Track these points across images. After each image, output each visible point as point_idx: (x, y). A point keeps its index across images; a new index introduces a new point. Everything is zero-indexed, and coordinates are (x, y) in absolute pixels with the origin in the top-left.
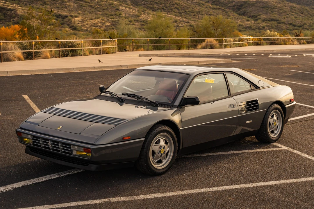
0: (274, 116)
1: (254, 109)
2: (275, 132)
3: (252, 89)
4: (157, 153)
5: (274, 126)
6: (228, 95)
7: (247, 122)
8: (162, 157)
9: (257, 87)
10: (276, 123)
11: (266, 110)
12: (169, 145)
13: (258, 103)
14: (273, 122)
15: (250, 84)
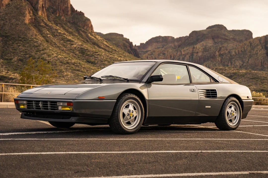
0: (232, 107)
1: (213, 97)
2: (233, 121)
3: (212, 81)
4: (126, 116)
5: (232, 116)
6: (190, 83)
7: (206, 107)
8: (131, 119)
9: (216, 81)
10: (234, 114)
11: (224, 99)
12: (137, 111)
13: (216, 92)
14: (231, 112)
15: (210, 78)
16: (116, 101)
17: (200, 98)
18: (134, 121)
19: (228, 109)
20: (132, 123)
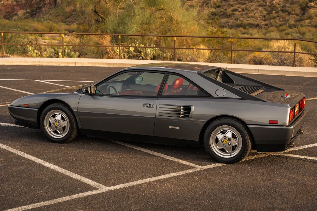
5: (225, 144)
6: (156, 95)
7: (170, 127)
8: (58, 129)
9: (210, 96)
10: (229, 142)
11: (206, 121)
12: (66, 121)
13: (190, 110)
14: (224, 139)
15: (199, 90)
17: (158, 116)
18: (64, 131)
19: (218, 135)
20: (60, 133)
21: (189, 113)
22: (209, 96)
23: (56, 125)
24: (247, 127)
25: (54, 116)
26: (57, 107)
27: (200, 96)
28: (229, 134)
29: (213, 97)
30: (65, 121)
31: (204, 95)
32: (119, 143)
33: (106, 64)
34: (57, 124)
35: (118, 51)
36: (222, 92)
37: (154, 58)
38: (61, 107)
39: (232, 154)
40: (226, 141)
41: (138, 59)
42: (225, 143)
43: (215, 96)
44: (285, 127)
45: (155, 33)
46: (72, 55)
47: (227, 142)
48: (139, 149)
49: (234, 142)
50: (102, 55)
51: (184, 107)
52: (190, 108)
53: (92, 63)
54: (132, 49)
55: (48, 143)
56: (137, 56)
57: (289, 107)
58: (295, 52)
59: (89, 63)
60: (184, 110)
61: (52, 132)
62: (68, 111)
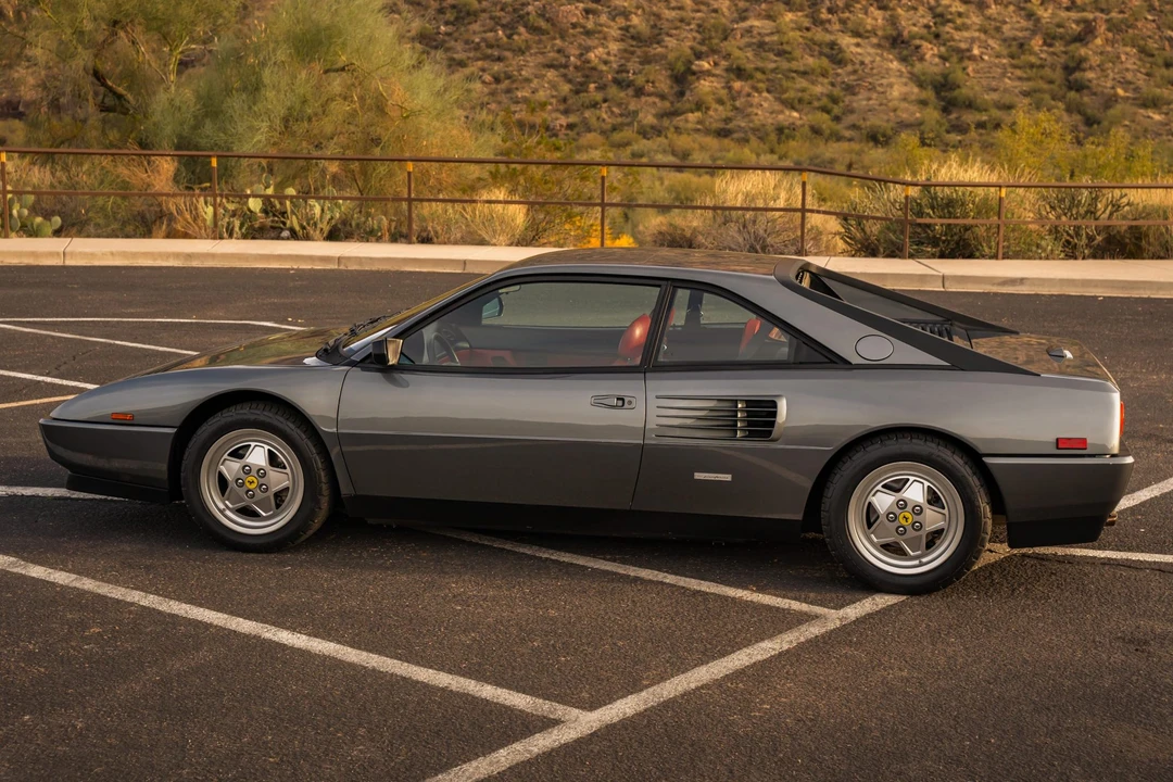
0: (911, 485)
2: (916, 553)
4: (232, 485)
5: (901, 528)
6: (637, 364)
7: (699, 476)
8: (255, 499)
9: (834, 359)
10: (917, 518)
11: (831, 449)
12: (288, 470)
13: (774, 414)
14: (897, 511)
15: (795, 341)
16: (173, 431)
17: (654, 439)
18: (278, 506)
19: (874, 495)
20: (264, 514)
21: (772, 424)
22: (832, 362)
23: (248, 484)
24: (984, 463)
25: (238, 454)
26: (253, 417)
27: (801, 363)
28: (915, 492)
29: (850, 363)
30: (285, 468)
31: (814, 357)
32: (475, 539)
33: (177, 255)
34: (252, 483)
35: (210, 210)
36: (880, 347)
37: (333, 235)
38: (268, 420)
39: (924, 560)
40: (908, 515)
41: (278, 238)
42: (904, 522)
43: (855, 360)
44: (1107, 460)
45: (332, 149)
46: (39, 225)
47: (910, 521)
48: (566, 560)
49: (933, 519)
50: (144, 225)
51: (746, 401)
52: (774, 404)
53: (124, 254)
54: (255, 205)
55: (219, 556)
56: (272, 227)
57: (1115, 392)
58: (803, 210)
59: (112, 254)
60: (750, 414)
61: (228, 513)
62: (299, 431)
